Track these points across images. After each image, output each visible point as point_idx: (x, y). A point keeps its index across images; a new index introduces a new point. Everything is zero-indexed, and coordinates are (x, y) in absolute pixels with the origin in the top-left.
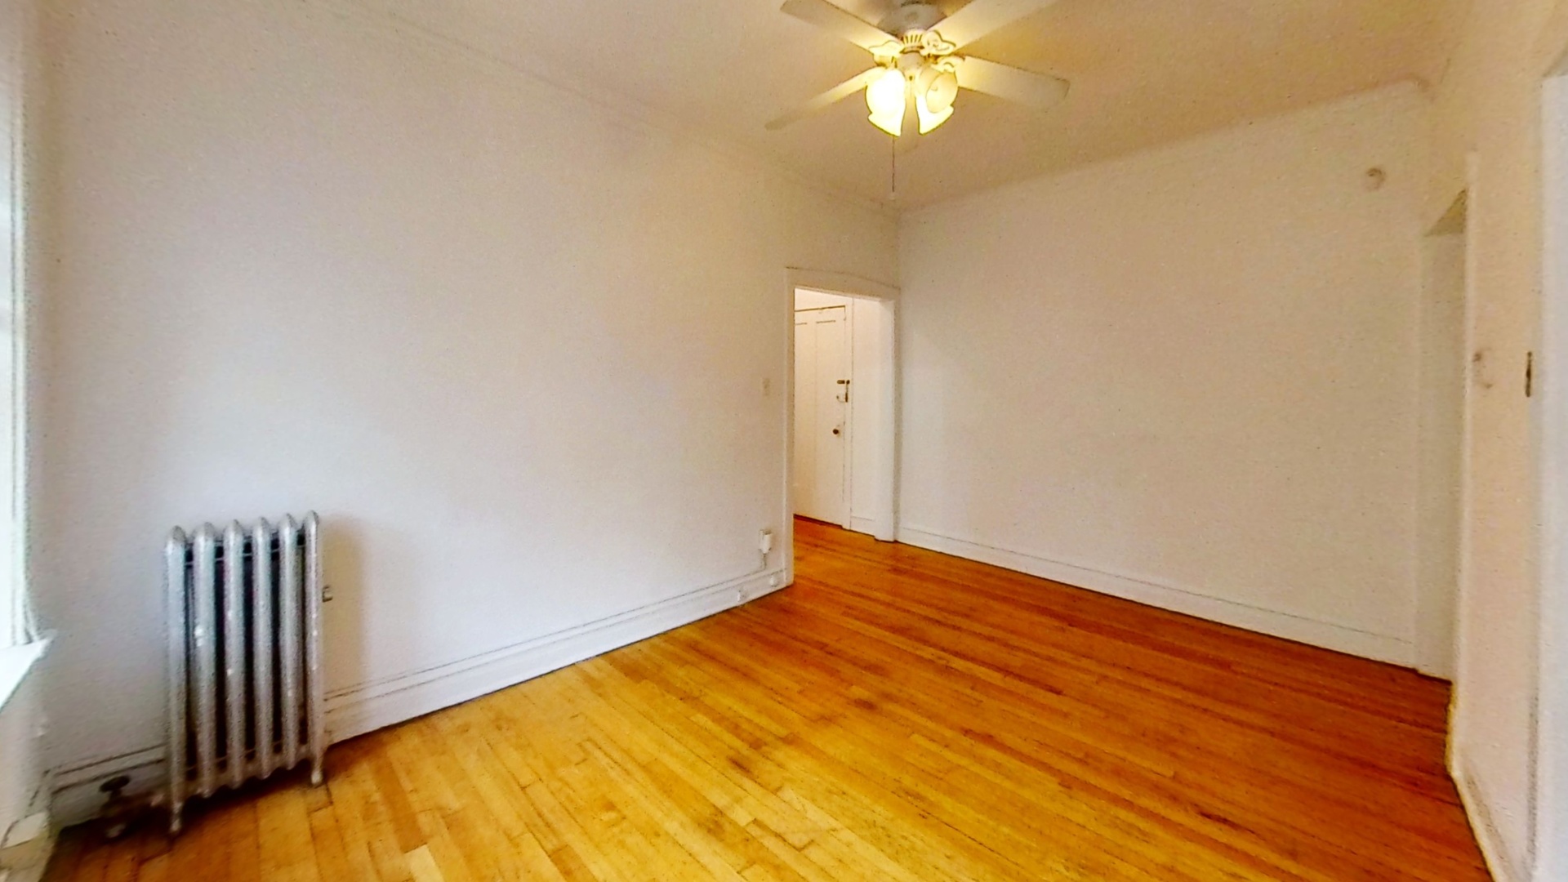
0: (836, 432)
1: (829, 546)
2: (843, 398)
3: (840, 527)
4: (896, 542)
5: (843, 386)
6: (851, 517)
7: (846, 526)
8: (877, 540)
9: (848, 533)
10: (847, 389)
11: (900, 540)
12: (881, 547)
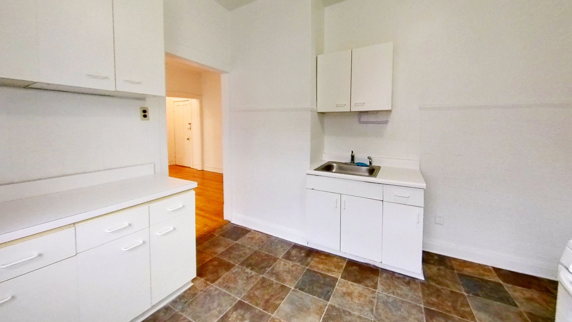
0: (188, 139)
1: (188, 174)
2: (189, 129)
3: (190, 168)
4: (203, 170)
5: (190, 125)
6: (193, 165)
7: (192, 167)
8: (198, 170)
9: (192, 169)
10: (190, 126)
11: (204, 170)
12: (199, 172)
